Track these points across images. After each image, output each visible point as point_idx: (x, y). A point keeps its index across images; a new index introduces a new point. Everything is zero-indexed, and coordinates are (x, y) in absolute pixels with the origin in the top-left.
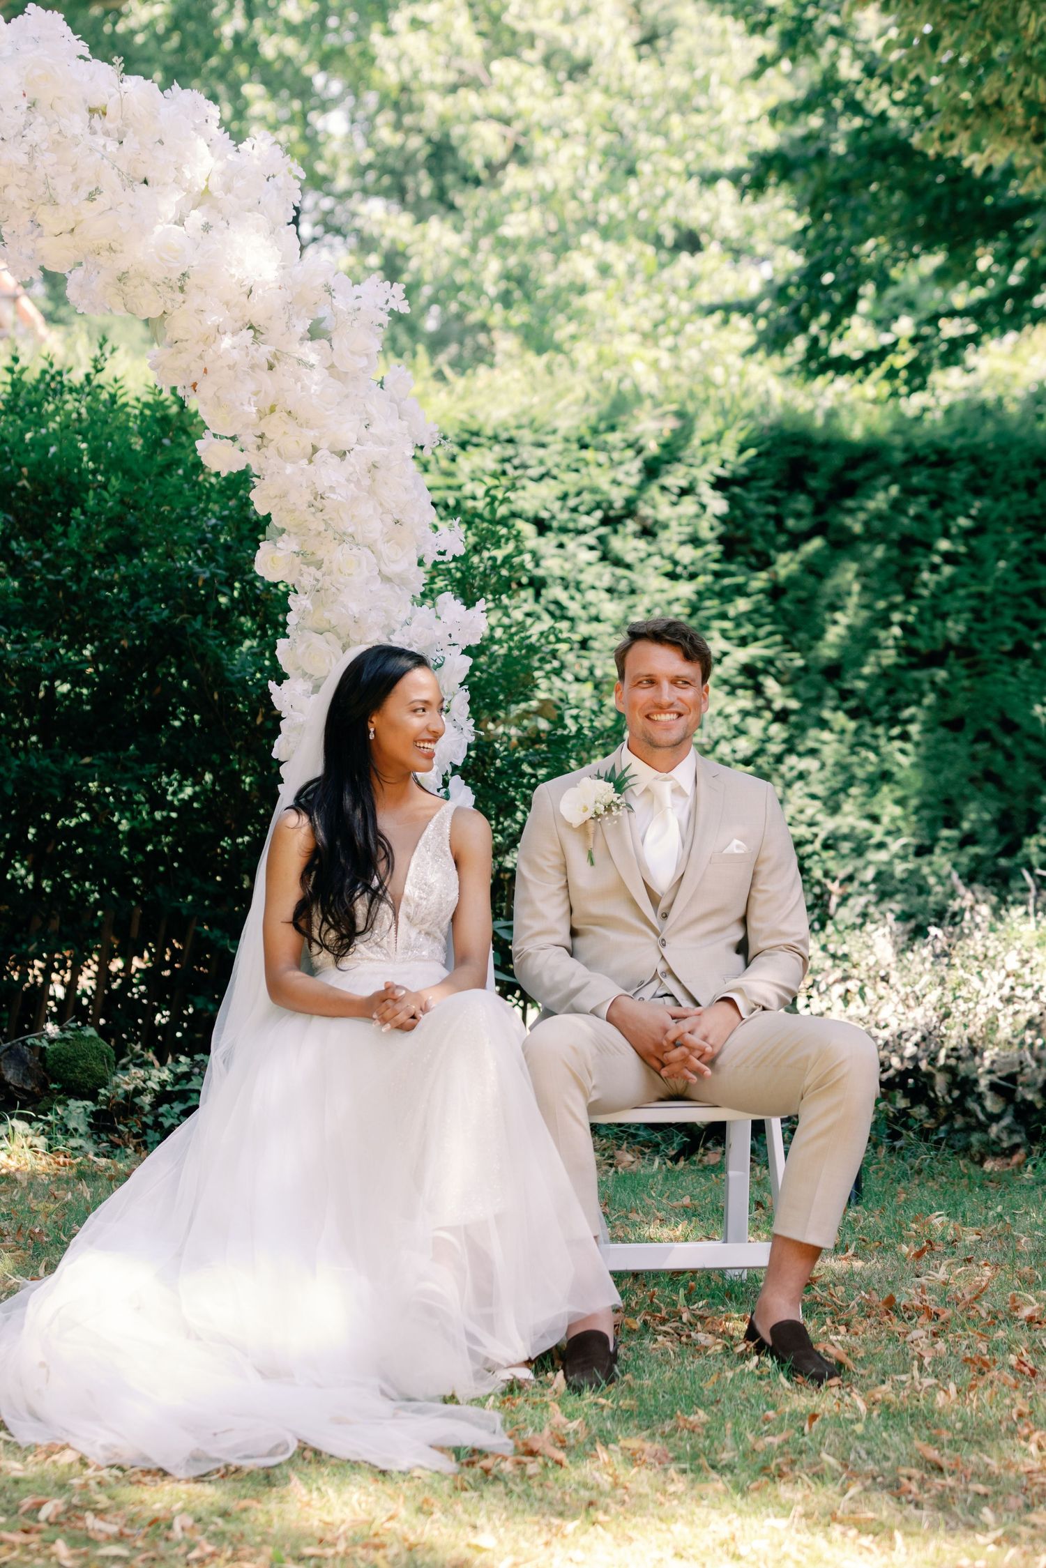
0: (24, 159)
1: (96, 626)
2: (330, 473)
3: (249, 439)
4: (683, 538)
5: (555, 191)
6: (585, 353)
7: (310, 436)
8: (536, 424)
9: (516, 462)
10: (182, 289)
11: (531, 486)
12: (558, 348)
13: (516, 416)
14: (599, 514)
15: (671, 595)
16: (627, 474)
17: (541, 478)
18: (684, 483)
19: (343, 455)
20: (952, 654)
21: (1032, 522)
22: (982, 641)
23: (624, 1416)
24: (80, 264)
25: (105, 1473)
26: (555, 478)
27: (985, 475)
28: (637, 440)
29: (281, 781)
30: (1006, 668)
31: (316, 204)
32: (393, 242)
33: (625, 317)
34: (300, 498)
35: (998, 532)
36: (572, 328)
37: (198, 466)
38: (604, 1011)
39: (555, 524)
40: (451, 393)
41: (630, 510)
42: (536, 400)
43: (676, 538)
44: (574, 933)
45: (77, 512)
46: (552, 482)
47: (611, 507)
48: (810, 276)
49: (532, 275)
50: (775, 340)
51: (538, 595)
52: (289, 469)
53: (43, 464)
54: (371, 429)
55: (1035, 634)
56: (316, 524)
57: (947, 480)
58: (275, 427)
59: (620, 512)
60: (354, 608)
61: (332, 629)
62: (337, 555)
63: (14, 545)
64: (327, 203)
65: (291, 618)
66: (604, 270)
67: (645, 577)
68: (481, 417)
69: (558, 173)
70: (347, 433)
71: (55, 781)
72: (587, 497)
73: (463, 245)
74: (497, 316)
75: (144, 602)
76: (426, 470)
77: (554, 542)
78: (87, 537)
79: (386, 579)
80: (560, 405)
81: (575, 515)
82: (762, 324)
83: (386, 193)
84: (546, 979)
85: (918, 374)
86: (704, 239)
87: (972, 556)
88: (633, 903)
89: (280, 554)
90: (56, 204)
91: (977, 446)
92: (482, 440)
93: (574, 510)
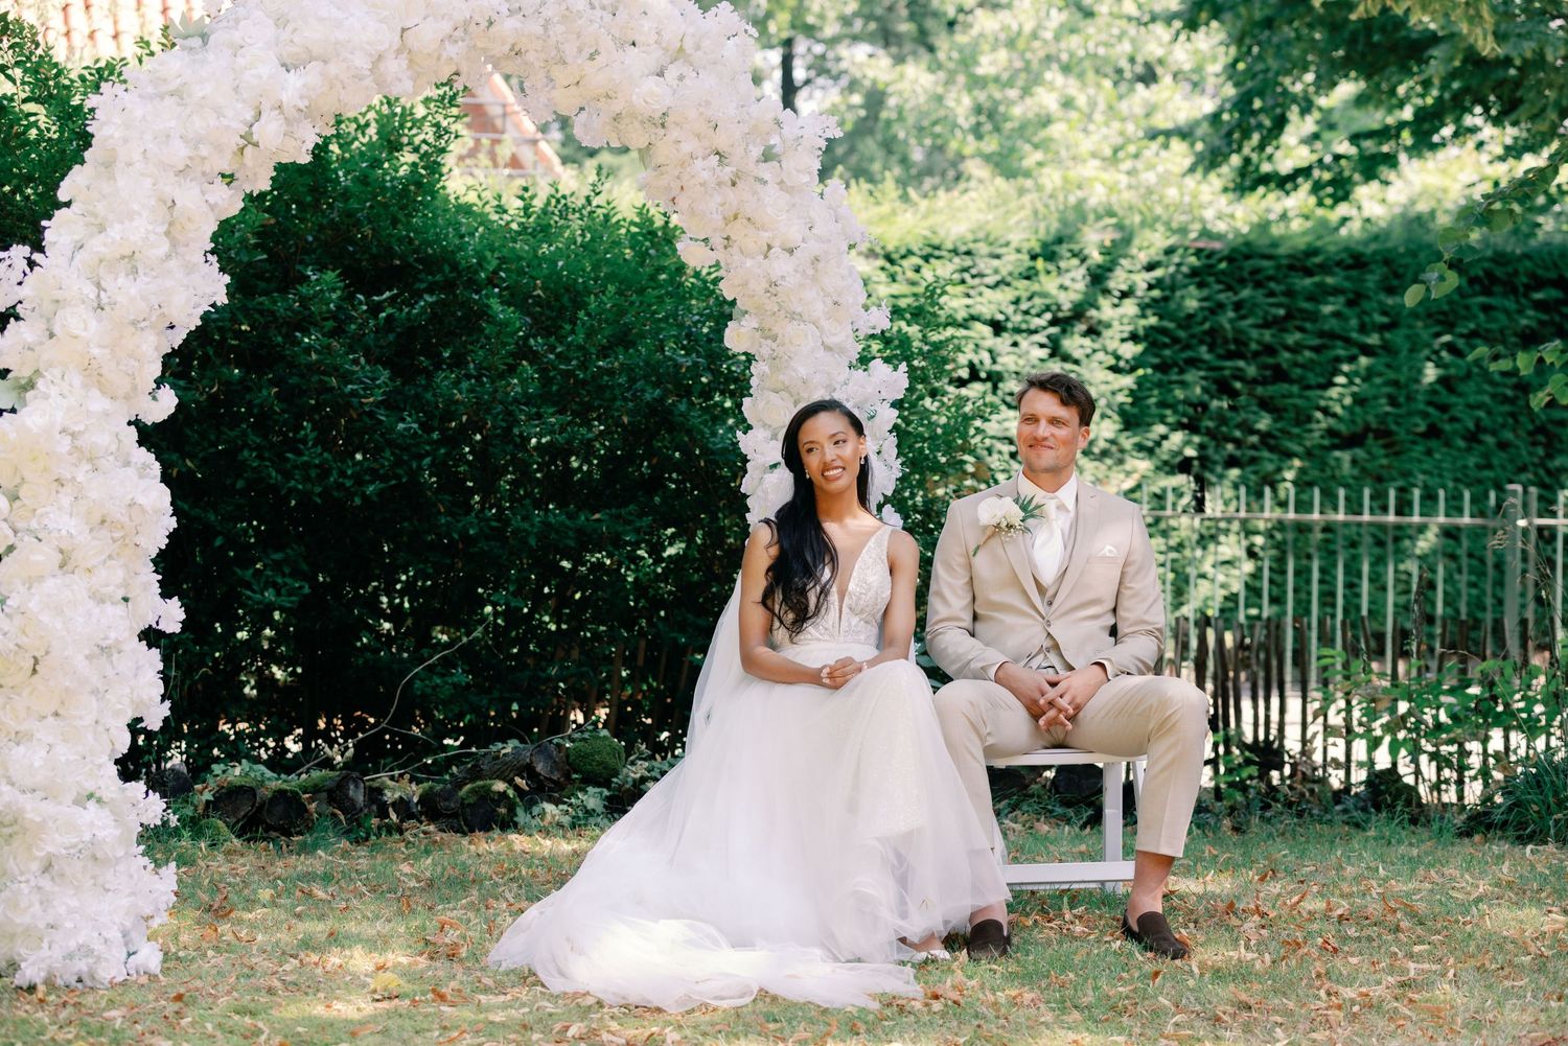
0: (540, 31)
1: (600, 406)
2: (781, 266)
3: (717, 241)
4: (1126, 335)
5: (1019, 33)
6: (1051, 178)
7: (765, 236)
8: (992, 238)
9: (974, 271)
10: (663, 125)
11: (987, 291)
12: (1027, 174)
13: (973, 232)
14: (1048, 316)
15: (1116, 386)
16: (1073, 280)
17: (997, 285)
18: (1124, 287)
19: (791, 251)
20: (1371, 435)
21: (1441, 318)
22: (1398, 424)
23: (1011, 977)
24: (582, 109)
25: (615, 1010)
26: (1008, 284)
27: (1397, 276)
28: (1081, 251)
29: (748, 510)
30: (1420, 448)
31: (809, 50)
32: (874, 82)
33: (1086, 145)
34: (759, 286)
35: (1410, 327)
36: (1038, 156)
37: (681, 268)
38: (992, 672)
39: (1010, 325)
40: (915, 213)
41: (1078, 313)
42: (990, 217)
43: (1119, 336)
44: (975, 618)
45: (581, 314)
46: (1006, 289)
47: (1059, 309)
48: (1242, 104)
49: (1002, 109)
50: (1211, 160)
51: (995, 388)
52: (749, 263)
53: (555, 274)
54: (814, 230)
55: (1446, 417)
56: (772, 306)
57: (1364, 281)
58: (738, 231)
59: (1068, 314)
60: (803, 371)
61: (786, 389)
62: (789, 330)
63: (532, 341)
64: (819, 49)
65: (753, 382)
66: (1068, 104)
67: (1091, 371)
68: (942, 233)
69: (1022, 17)
70: (794, 232)
71: (571, 534)
72: (1037, 301)
73: (937, 83)
74: (971, 145)
75: (639, 385)
76: (894, 280)
77: (1010, 342)
78: (590, 334)
79: (828, 348)
80: (1013, 220)
81: (1028, 317)
82: (1199, 146)
83: (869, 38)
84: (950, 651)
85: (1341, 189)
86: (1159, 71)
87: (1387, 348)
88: (1025, 593)
89: (742, 330)
90: (565, 63)
91: (1389, 250)
92: (944, 253)
93: (1026, 313)
